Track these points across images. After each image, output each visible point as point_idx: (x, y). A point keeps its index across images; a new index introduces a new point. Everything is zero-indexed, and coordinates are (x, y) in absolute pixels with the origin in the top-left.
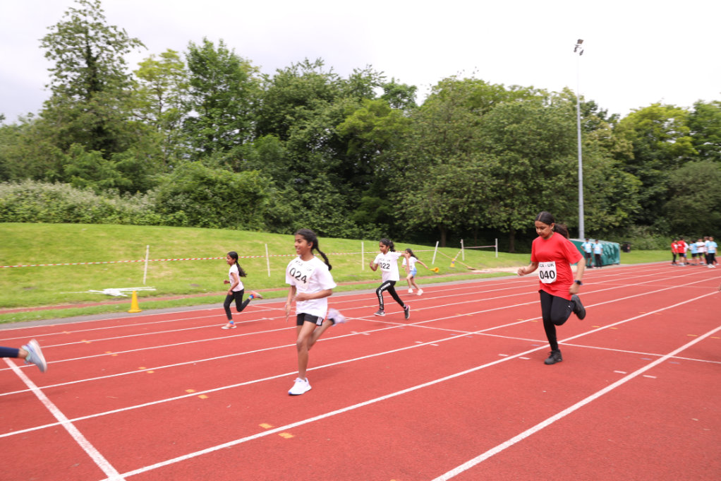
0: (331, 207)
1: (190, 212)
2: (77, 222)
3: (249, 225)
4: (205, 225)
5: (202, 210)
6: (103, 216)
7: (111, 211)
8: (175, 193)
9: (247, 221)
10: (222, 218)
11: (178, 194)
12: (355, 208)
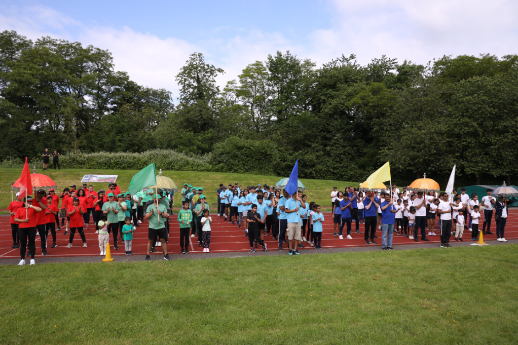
0: (342, 156)
1: (228, 164)
2: (172, 169)
3: (263, 170)
4: (236, 171)
5: (234, 163)
6: (185, 166)
7: (188, 163)
8: (222, 154)
9: (261, 168)
10: (246, 167)
11: (223, 154)
12: (362, 156)
